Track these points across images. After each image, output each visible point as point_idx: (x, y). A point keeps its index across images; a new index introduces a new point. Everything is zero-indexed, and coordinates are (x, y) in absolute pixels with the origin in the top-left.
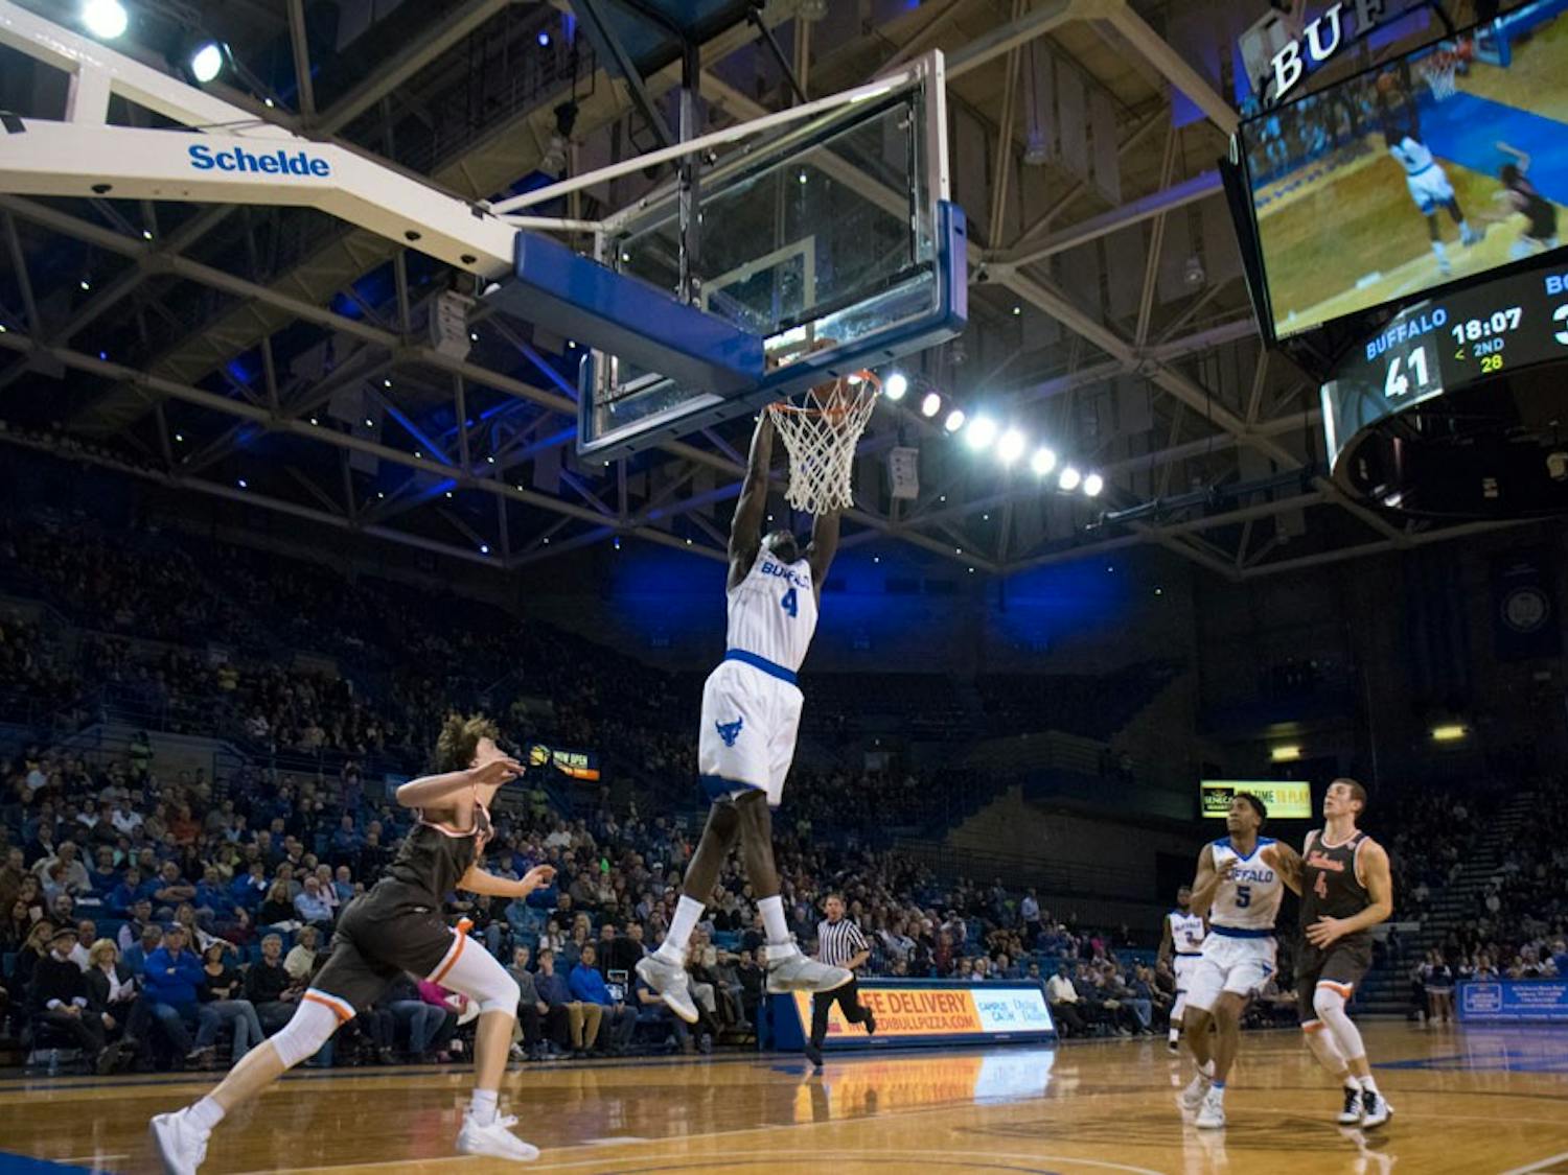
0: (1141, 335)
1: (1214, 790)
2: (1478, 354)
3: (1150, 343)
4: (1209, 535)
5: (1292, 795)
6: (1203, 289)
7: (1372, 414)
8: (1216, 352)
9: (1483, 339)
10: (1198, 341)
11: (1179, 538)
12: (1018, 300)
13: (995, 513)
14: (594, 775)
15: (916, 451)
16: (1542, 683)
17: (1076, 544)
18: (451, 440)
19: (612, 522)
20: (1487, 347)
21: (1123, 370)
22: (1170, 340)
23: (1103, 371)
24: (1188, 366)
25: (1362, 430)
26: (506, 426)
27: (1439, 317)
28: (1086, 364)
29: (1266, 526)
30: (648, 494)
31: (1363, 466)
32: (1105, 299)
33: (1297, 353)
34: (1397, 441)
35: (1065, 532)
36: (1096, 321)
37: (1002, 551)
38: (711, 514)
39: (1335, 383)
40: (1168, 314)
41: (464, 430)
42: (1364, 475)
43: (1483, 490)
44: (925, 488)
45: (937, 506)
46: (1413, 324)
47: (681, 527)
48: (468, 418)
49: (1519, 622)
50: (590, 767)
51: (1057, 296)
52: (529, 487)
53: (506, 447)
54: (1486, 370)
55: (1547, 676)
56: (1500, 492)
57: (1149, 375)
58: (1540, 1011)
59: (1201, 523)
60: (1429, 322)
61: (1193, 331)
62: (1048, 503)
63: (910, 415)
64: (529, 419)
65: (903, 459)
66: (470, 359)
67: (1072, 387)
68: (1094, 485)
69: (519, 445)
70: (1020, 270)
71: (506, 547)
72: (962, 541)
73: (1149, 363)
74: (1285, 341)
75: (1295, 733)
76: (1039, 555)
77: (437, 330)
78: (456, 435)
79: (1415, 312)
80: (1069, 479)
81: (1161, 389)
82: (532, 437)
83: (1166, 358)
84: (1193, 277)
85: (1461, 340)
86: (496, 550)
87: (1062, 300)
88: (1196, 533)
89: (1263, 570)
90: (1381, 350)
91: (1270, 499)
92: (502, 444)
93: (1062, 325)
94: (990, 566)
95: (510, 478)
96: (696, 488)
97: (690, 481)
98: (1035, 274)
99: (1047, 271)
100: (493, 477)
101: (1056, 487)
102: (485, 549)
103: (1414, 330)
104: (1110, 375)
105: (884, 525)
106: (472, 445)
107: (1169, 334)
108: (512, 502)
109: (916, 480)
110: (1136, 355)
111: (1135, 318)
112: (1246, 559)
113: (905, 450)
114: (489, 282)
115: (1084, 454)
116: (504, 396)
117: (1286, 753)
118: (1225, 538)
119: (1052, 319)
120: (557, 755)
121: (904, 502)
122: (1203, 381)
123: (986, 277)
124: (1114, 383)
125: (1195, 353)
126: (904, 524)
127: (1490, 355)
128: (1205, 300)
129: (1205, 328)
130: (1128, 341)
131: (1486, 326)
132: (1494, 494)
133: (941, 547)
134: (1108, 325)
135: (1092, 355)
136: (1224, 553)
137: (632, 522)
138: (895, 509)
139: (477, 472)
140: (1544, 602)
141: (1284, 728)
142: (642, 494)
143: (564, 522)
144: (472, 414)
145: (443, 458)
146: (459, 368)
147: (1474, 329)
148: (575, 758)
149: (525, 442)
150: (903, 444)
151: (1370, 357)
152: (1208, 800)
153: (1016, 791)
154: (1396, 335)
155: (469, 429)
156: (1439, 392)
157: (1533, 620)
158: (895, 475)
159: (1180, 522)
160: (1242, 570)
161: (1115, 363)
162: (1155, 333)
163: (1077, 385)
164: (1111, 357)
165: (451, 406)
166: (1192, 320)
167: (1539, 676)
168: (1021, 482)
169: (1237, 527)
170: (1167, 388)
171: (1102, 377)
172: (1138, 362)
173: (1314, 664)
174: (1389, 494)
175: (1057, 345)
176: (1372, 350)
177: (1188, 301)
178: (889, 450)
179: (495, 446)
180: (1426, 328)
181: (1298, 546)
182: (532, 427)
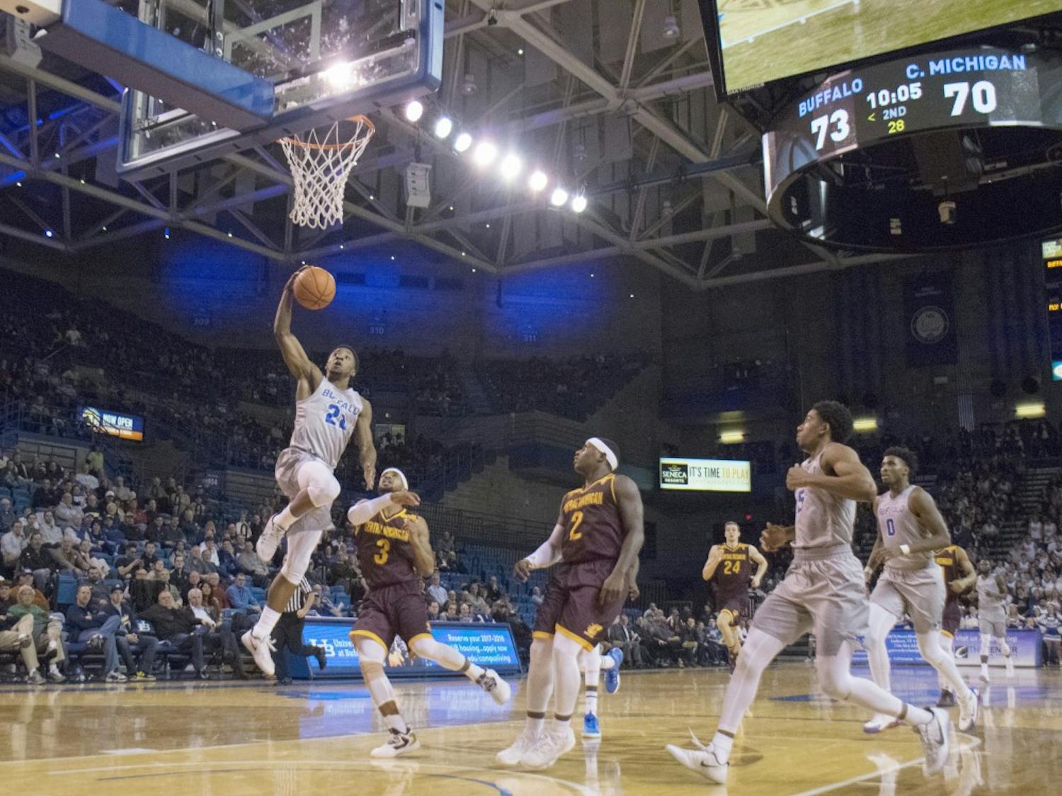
0: (625, 77)
1: (671, 465)
2: (886, 118)
3: (633, 86)
4: (677, 250)
5: (735, 472)
6: (679, 44)
7: (801, 161)
8: (688, 96)
9: (890, 106)
10: (670, 87)
11: (652, 252)
12: (523, 43)
13: (497, 223)
14: (138, 436)
15: (430, 167)
16: (942, 385)
17: (565, 253)
18: (22, 136)
19: (162, 215)
20: (893, 113)
21: (608, 107)
22: (650, 84)
23: (592, 107)
24: (665, 107)
25: (793, 173)
26: (73, 126)
27: (857, 86)
28: (579, 100)
29: (724, 245)
30: (196, 191)
31: (794, 203)
32: (596, 44)
33: (743, 106)
34: (823, 184)
35: (556, 242)
36: (589, 66)
37: (501, 255)
38: (250, 212)
39: (773, 133)
40: (648, 61)
41: (35, 127)
42: (795, 211)
43: (889, 228)
44: (436, 199)
45: (446, 214)
46: (836, 89)
47: (224, 221)
48: (38, 118)
49: (924, 335)
50: (134, 429)
51: (556, 42)
52: (91, 181)
53: (72, 145)
54: (892, 131)
55: (944, 380)
56: (902, 229)
57: (629, 113)
58: (907, 655)
59: (670, 240)
60: (849, 88)
61: (668, 78)
62: (541, 217)
63: (425, 136)
64: (95, 120)
65: (417, 173)
66: (41, 66)
67: (566, 119)
68: (580, 204)
69: (84, 144)
70: (525, 17)
71: (68, 234)
72: (467, 245)
73: (630, 102)
74: (734, 96)
75: (739, 420)
76: (534, 259)
77: (13, 39)
78: (26, 131)
79: (838, 80)
80: (559, 197)
81: (640, 125)
82: (95, 137)
83: (647, 98)
84: (670, 33)
85: (874, 106)
86: (59, 235)
87: (560, 45)
88: (666, 248)
89: (720, 282)
90: (810, 109)
91: (728, 223)
92: (68, 141)
93: (560, 67)
94: (491, 269)
95: (74, 173)
96: (238, 189)
97: (234, 182)
98: (539, 21)
99: (548, 20)
100: (59, 171)
101: (548, 203)
102: (49, 234)
103: (837, 95)
104: (597, 111)
105: (400, 229)
106: (41, 143)
107: (649, 79)
108: (74, 193)
109: (428, 192)
110: (620, 95)
111: (621, 63)
112: (707, 270)
113: (418, 165)
114: (39, 28)
115: (572, 176)
116: (70, 100)
117: (732, 436)
118: (690, 254)
119: (551, 61)
120: (106, 417)
121: (418, 211)
122: (675, 120)
123: (495, 22)
124: (601, 118)
125: (670, 96)
126: (419, 228)
127: (895, 119)
128: (680, 53)
129: (679, 76)
130: (614, 82)
131: (893, 95)
132: (899, 232)
133: (450, 251)
134: (598, 68)
135: (584, 93)
136: (688, 266)
137: (181, 215)
138: (410, 215)
139: (45, 165)
140: (945, 320)
141: (732, 415)
142: (190, 191)
143: (121, 213)
144: (42, 115)
145: (14, 151)
146: (30, 73)
147: (884, 97)
148: (122, 421)
149: (89, 140)
150: (419, 160)
151: (802, 114)
152: (666, 474)
153: (503, 462)
154: (823, 97)
155: (39, 127)
156: (855, 146)
157: (936, 333)
158: (410, 186)
159: (651, 238)
160: (700, 282)
161: (601, 101)
162: (638, 77)
163: (570, 118)
164: (599, 96)
165: (24, 107)
166: (670, 67)
167: (938, 380)
168: (521, 197)
169: (701, 244)
170: (646, 125)
171: (591, 112)
172: (621, 101)
173: (758, 363)
174: (814, 227)
175: (555, 82)
176: (803, 108)
177: (665, 52)
178: (407, 164)
179: (62, 143)
180: (847, 94)
181: (749, 263)
182: (95, 128)
